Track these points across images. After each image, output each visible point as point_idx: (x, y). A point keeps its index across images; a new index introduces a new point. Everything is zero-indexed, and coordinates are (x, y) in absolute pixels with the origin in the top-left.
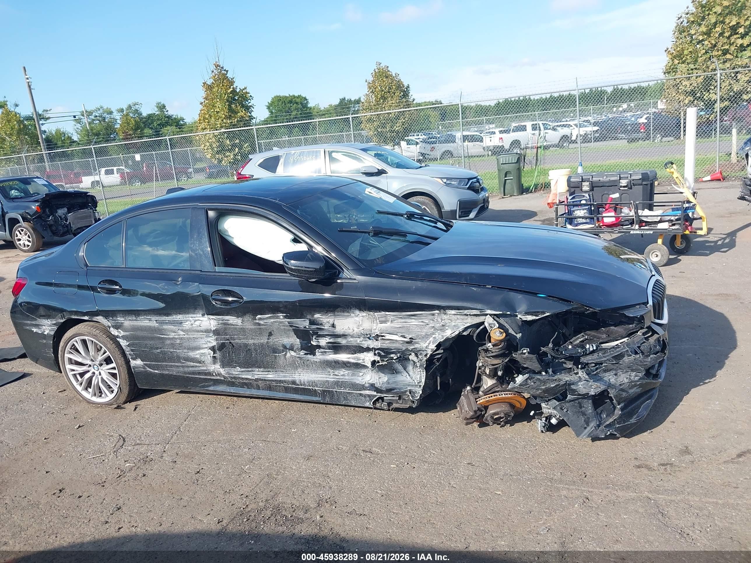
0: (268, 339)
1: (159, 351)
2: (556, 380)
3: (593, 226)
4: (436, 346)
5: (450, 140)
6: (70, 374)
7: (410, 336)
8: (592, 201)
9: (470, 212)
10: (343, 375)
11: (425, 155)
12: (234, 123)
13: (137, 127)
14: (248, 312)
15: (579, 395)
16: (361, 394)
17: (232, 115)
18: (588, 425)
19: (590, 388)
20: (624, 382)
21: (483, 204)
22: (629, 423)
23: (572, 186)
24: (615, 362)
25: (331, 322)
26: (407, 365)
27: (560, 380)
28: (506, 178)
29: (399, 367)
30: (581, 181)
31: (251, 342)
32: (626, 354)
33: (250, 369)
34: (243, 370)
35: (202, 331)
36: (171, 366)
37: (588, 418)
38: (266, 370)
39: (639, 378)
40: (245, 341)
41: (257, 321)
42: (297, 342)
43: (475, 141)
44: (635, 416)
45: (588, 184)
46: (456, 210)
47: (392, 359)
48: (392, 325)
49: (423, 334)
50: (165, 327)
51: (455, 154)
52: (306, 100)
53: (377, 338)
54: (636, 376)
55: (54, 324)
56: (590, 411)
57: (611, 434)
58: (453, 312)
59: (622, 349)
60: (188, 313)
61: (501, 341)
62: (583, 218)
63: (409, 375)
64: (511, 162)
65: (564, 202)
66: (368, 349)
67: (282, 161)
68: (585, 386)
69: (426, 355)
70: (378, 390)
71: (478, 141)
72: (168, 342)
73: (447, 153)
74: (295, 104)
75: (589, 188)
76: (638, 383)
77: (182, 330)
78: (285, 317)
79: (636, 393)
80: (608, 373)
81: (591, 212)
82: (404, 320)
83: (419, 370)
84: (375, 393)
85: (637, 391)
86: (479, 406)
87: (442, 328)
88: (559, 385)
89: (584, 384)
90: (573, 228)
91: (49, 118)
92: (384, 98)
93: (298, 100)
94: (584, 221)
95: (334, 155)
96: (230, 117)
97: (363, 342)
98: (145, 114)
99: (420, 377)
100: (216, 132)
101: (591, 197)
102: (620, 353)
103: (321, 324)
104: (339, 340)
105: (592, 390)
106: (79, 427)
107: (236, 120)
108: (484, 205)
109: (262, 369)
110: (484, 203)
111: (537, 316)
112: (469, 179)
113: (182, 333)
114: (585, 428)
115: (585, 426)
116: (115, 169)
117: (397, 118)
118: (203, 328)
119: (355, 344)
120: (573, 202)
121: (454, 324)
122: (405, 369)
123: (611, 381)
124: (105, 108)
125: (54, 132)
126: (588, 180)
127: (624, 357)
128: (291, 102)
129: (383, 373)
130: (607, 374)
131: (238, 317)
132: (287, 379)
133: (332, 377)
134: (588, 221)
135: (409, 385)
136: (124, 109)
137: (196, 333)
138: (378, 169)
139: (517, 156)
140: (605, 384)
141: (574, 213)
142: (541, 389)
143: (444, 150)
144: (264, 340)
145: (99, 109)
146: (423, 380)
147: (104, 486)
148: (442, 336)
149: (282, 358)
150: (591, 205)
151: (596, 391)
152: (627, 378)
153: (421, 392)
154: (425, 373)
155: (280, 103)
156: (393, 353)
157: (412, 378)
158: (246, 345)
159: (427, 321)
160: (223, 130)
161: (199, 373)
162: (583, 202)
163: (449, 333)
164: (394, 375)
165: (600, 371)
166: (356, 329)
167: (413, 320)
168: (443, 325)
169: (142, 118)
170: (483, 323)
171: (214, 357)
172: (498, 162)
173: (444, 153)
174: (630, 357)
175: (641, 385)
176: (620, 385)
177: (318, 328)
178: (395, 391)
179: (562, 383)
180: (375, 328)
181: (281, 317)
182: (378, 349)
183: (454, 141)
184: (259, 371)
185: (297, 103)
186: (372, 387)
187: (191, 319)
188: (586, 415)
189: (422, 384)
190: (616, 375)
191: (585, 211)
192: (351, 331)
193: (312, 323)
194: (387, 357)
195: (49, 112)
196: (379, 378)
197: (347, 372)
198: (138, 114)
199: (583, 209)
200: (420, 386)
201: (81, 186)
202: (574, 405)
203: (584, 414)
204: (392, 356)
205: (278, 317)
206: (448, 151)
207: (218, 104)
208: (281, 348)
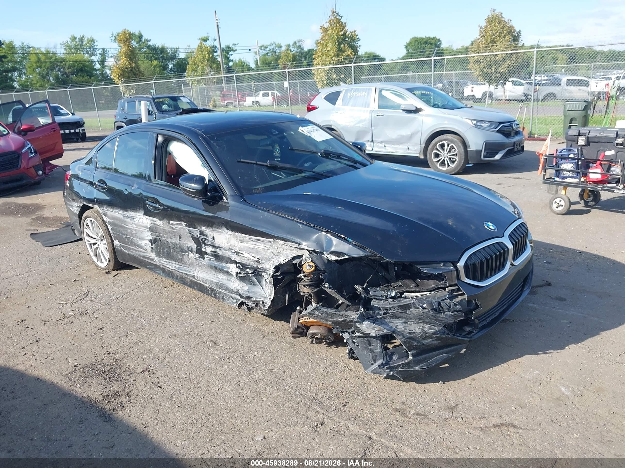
0: (179, 240)
1: (126, 236)
2: (342, 315)
3: (577, 180)
4: (274, 268)
5: (555, 83)
6: (87, 243)
7: (258, 257)
8: (580, 155)
9: (497, 153)
10: (222, 279)
11: (528, 95)
12: (340, 61)
13: (294, 59)
14: (165, 218)
15: (363, 333)
16: (231, 296)
17: (340, 54)
18: (375, 362)
19: (372, 329)
20: (414, 331)
21: (512, 148)
22: (412, 370)
23: (569, 139)
24: (401, 311)
25: (212, 236)
26: (261, 280)
27: (346, 316)
28: (570, 124)
29: (254, 279)
30: (578, 135)
31: (170, 241)
32: (413, 306)
33: (171, 261)
34: (167, 261)
35: (144, 227)
36: (133, 249)
37: (376, 356)
38: (180, 264)
39: (435, 331)
40: (167, 239)
41: (171, 226)
42: (194, 246)
43: (580, 86)
44: (421, 365)
45: (584, 138)
46: (482, 150)
47: (248, 272)
48: (247, 245)
49: (267, 257)
50: (127, 220)
51: (558, 96)
52: (440, 41)
53: (237, 253)
54: (430, 329)
55: (78, 207)
56: (379, 350)
57: (393, 375)
58: (282, 242)
59: (409, 301)
60: (136, 212)
61: (310, 273)
62: (569, 171)
63: (263, 289)
64: (577, 109)
65: (553, 154)
66: (234, 262)
67: (341, 95)
68: (368, 326)
69: (270, 275)
70: (241, 297)
71: (583, 86)
72: (129, 231)
73: (550, 95)
74: (429, 45)
75: (584, 143)
76: (435, 336)
77: (135, 224)
78: (186, 225)
79: (432, 344)
80: (396, 319)
81: (577, 166)
82: (254, 243)
83: (269, 286)
84: (240, 298)
85: (434, 342)
86: (299, 325)
87: (278, 254)
88: (346, 320)
89: (368, 324)
90: (560, 180)
91: (236, 50)
92: (493, 42)
93: (433, 41)
94: (570, 174)
95: (384, 93)
96: (338, 56)
97: (232, 256)
98: (306, 49)
99: (271, 292)
100: (327, 68)
101: (580, 152)
102: (406, 303)
103: (207, 236)
104: (217, 250)
105: (374, 331)
106: (75, 281)
107: (343, 58)
108: (514, 148)
109: (177, 263)
110: (514, 146)
111: (339, 257)
112: (500, 123)
113: (134, 226)
114: (372, 364)
115: (373, 362)
116: (270, 92)
117: (504, 60)
118: (144, 225)
119: (227, 256)
120: (562, 155)
121: (285, 253)
122: (259, 283)
123: (398, 327)
124: (277, 43)
125: (237, 62)
126: (585, 134)
127: (411, 308)
128: (426, 43)
129: (245, 283)
130: (395, 321)
131: (160, 220)
132: (191, 274)
133: (216, 278)
134: (574, 175)
135: (262, 297)
136: (291, 45)
137: (142, 228)
138: (416, 107)
139: (585, 104)
140: (389, 329)
141: (561, 166)
142: (330, 321)
143: (547, 92)
144: (177, 241)
145: (273, 44)
146: (273, 295)
147: (45, 324)
148: (278, 261)
149: (187, 257)
150: (578, 159)
151: (378, 333)
152: (419, 328)
153: (270, 304)
154: (274, 288)
155: (416, 43)
156: (248, 268)
157: (264, 291)
158: (168, 243)
159: (268, 247)
160: (331, 66)
161: (147, 258)
162: (572, 156)
163: (282, 260)
164: (252, 286)
165: (386, 316)
166: (226, 244)
167: (260, 244)
168: (279, 252)
169: (304, 52)
170: (301, 256)
171: (152, 248)
172: (565, 108)
173: (547, 95)
174: (417, 310)
175: (438, 339)
176: (410, 333)
177: (205, 239)
178: (252, 299)
179: (349, 319)
180: (237, 245)
181: (184, 225)
182: (239, 263)
183: (560, 85)
184: (175, 264)
185: (431, 44)
186: (237, 293)
187: (137, 216)
188: (374, 353)
189: (272, 298)
190: (406, 323)
191: (572, 165)
192: (223, 245)
193: (202, 233)
194: (244, 271)
195: (236, 46)
196: (243, 286)
197: (224, 277)
198: (301, 49)
199: (570, 163)
200: (270, 299)
201: (244, 104)
202: (363, 341)
203: (372, 351)
204: (248, 270)
205: (182, 225)
206: (552, 93)
207: (330, 45)
208: (186, 249)
